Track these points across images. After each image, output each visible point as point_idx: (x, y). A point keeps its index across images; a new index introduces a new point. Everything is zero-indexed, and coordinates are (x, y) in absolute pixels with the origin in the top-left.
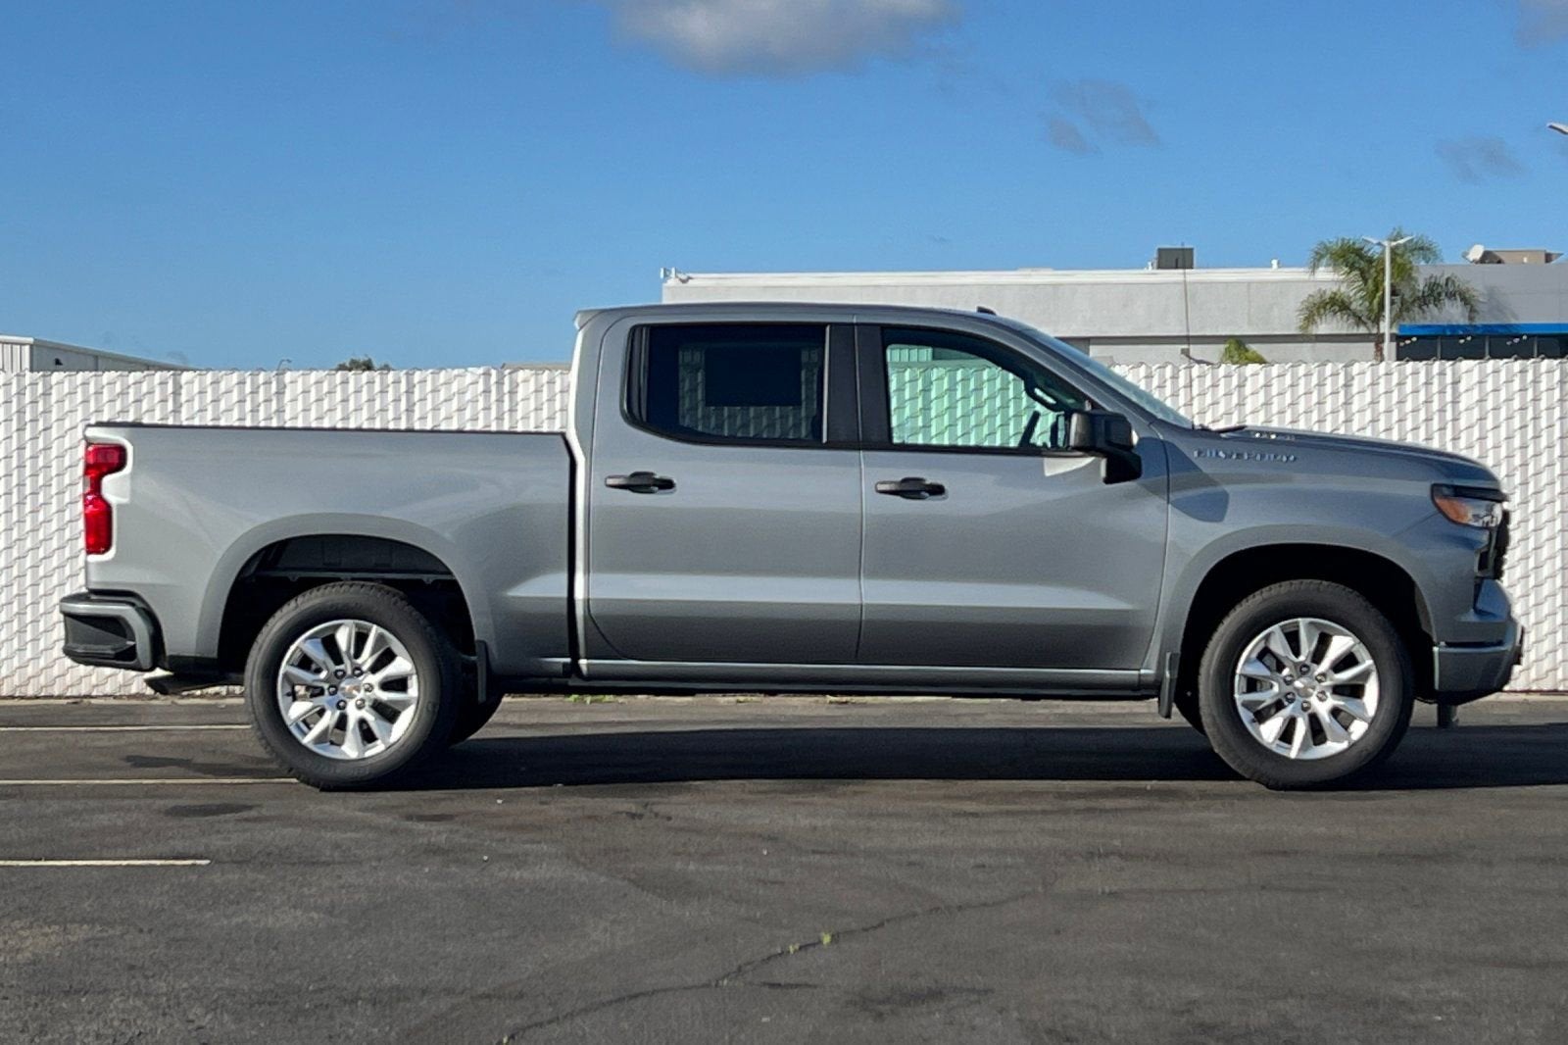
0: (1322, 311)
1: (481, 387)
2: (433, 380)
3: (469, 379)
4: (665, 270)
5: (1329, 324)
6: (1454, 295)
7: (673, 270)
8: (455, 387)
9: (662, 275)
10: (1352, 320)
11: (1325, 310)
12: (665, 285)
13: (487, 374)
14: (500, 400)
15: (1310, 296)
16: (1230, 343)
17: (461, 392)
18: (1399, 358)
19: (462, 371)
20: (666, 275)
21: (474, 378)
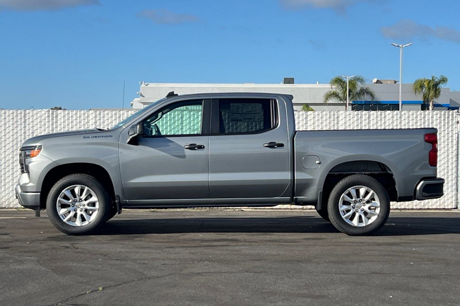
0: (330, 97)
1: (47, 115)
2: (32, 113)
3: (43, 113)
4: (141, 82)
5: (332, 100)
6: (368, 93)
7: (143, 82)
8: (39, 115)
9: (140, 84)
10: (339, 99)
11: (331, 96)
12: (141, 86)
13: (49, 111)
14: (53, 119)
15: (327, 92)
16: (304, 105)
17: (41, 117)
18: (352, 110)
19: (41, 110)
20: (141, 83)
21: (45, 112)
